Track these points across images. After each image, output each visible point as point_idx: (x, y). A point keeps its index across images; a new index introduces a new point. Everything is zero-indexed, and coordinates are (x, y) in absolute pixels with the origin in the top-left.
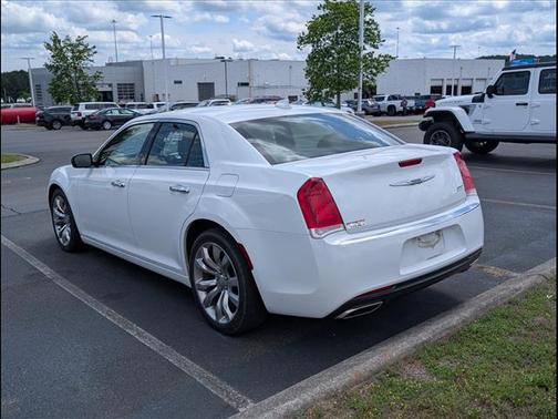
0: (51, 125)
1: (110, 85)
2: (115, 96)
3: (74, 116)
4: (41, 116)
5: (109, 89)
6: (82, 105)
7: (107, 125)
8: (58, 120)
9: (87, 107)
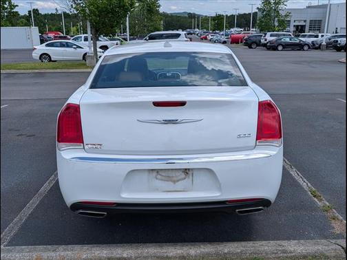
0: (251, 45)
1: (305, 21)
2: (307, 28)
3: (263, 41)
4: (246, 40)
5: (304, 24)
6: (269, 34)
7: (280, 48)
8: (255, 42)
9: (271, 36)
